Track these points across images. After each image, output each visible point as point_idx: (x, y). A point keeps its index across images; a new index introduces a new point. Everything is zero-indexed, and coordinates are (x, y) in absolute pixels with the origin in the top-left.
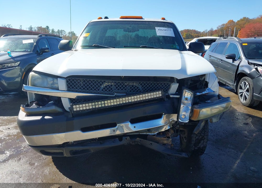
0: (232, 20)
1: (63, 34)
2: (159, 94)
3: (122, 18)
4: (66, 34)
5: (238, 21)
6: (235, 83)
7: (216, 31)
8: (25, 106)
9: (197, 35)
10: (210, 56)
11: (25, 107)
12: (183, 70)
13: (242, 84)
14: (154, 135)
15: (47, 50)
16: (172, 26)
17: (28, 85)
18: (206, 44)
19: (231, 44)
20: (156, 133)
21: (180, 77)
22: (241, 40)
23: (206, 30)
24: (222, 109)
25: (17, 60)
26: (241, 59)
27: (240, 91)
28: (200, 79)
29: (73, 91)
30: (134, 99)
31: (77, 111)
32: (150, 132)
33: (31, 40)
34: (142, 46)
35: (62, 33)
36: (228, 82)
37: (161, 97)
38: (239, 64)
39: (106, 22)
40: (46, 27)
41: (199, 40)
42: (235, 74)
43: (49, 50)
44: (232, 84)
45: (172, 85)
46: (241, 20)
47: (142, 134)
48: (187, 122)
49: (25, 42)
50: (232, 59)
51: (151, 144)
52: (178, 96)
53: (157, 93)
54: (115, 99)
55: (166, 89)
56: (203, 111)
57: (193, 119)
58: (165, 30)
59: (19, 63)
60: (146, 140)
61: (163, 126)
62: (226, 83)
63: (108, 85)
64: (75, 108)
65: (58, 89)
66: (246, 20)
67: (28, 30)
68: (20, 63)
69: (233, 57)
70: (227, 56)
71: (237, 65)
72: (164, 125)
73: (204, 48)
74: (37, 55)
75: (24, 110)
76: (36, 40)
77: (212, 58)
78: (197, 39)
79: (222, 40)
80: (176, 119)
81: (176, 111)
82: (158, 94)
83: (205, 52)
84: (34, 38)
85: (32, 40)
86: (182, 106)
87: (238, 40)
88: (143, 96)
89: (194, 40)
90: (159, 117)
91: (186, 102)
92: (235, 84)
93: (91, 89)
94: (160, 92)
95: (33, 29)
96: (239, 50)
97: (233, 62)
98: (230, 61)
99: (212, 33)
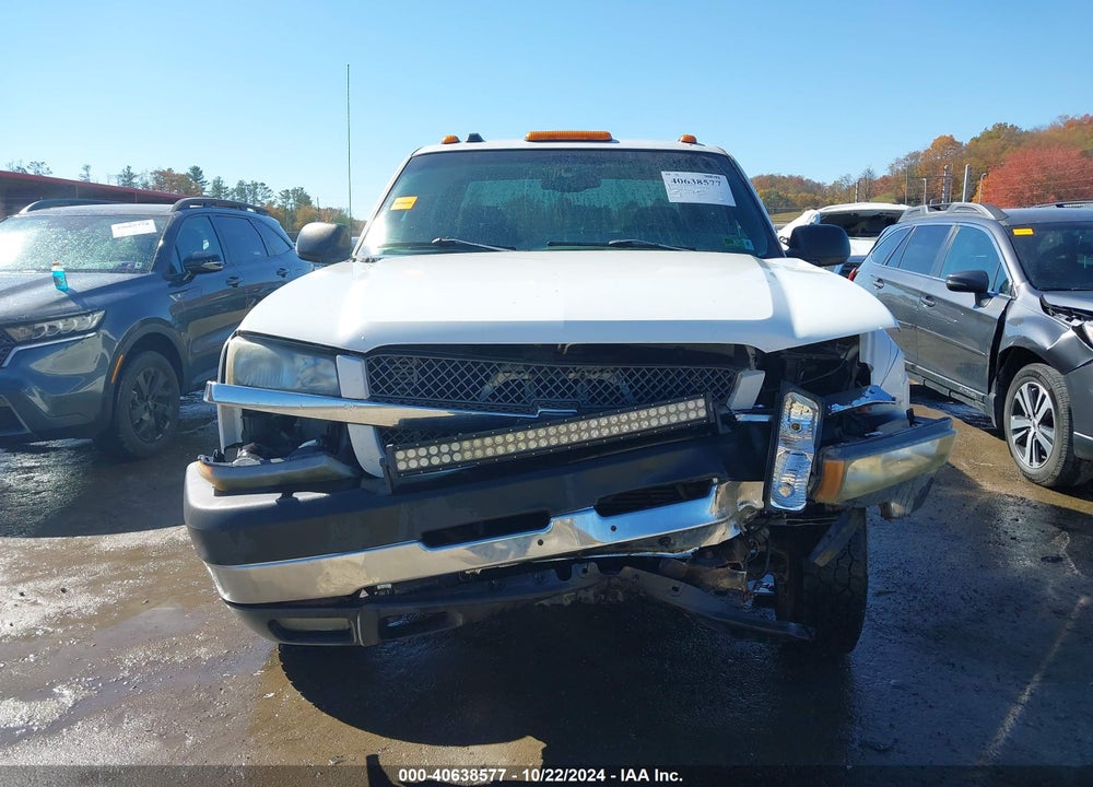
0: (948, 135)
1: (259, 198)
2: (697, 409)
3: (534, 138)
4: (272, 199)
5: (976, 140)
6: (989, 391)
7: (885, 179)
8: (211, 459)
9: (809, 196)
10: (880, 280)
11: (212, 462)
12: (782, 322)
13: (1021, 393)
14: (683, 559)
15: (210, 265)
16: (720, 164)
17: (223, 381)
18: (854, 235)
19: (965, 231)
20: (691, 550)
21: (770, 345)
22: (1007, 217)
23: (847, 178)
24: (924, 461)
25: (93, 306)
26: (1011, 292)
27: (1015, 422)
28: (842, 357)
29: (390, 401)
30: (609, 426)
31: (409, 472)
32: (667, 546)
33: (147, 221)
34: (618, 241)
35: (255, 194)
36: (962, 387)
37: (702, 419)
38: (1004, 314)
39: (476, 155)
40: (189, 171)
41: (827, 218)
42: (989, 354)
43: (219, 265)
44: (977, 396)
45: (742, 376)
46: (987, 136)
47: (640, 554)
48: (800, 508)
49: (122, 231)
50: (973, 294)
51: (675, 589)
52: (764, 418)
53: (691, 404)
54: (540, 427)
55: (720, 392)
56: (855, 469)
57: (821, 498)
58: (699, 182)
59: (98, 316)
60: (655, 576)
61: (715, 524)
62: (951, 391)
63: (513, 381)
64: (403, 460)
65: (338, 396)
66: (1004, 136)
67: (114, 183)
68: (105, 316)
69: (977, 285)
70: (951, 279)
71: (997, 315)
72: (719, 523)
73: (847, 249)
74: (170, 286)
75: (212, 472)
76: (165, 225)
77: (888, 289)
78: (817, 212)
79: (926, 215)
80: (758, 504)
81: (761, 470)
82: (693, 410)
83: (857, 265)
84: (158, 216)
85: (151, 222)
86: (781, 450)
87: (992, 217)
88: (639, 416)
89: (807, 218)
90: (701, 491)
91: (795, 436)
92: (993, 395)
93: (455, 394)
94: (701, 403)
95: (135, 180)
96: (1000, 256)
97: (978, 304)
98: (967, 299)
99: (869, 188)
